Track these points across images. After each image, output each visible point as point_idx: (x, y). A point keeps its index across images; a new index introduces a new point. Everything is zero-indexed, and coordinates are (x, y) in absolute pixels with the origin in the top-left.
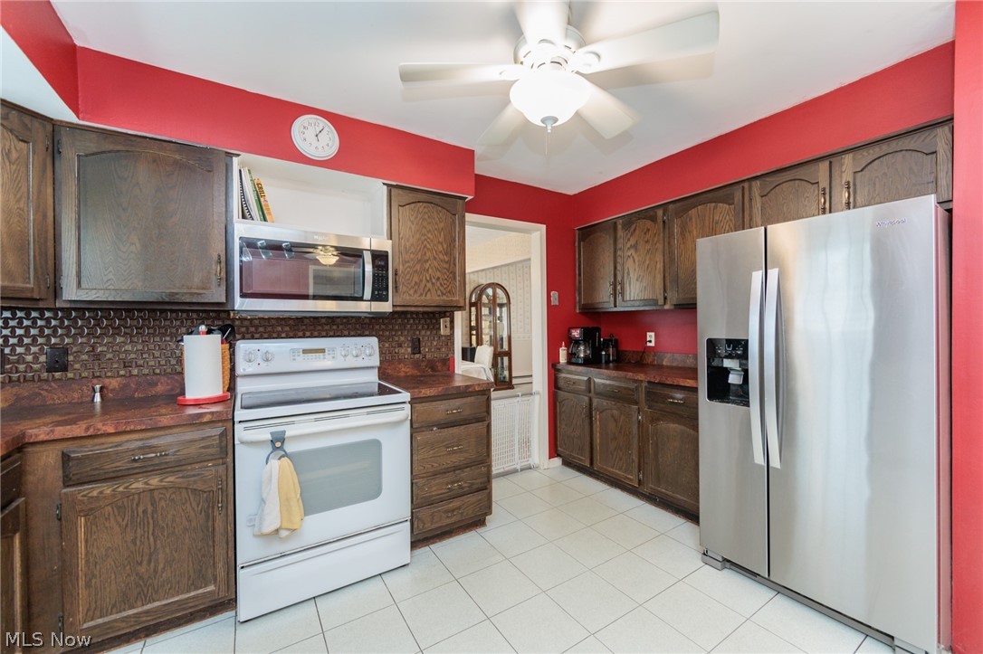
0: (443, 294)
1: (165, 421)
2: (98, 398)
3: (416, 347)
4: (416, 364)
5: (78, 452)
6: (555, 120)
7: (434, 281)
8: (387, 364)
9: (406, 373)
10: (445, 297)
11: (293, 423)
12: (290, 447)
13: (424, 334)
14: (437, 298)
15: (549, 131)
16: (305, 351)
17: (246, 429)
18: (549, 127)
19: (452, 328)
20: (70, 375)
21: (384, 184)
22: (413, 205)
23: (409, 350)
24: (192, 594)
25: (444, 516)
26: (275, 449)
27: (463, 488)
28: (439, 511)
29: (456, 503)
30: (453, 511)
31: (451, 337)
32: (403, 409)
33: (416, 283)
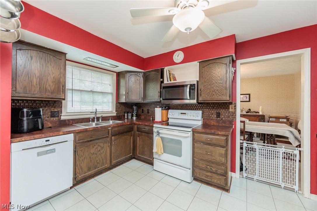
0: (219, 96)
1: (146, 124)
2: (151, 119)
3: (218, 115)
4: (218, 122)
5: (140, 126)
6: (191, 29)
7: (216, 91)
8: (207, 120)
9: (214, 124)
10: (220, 97)
11: (162, 130)
12: (161, 135)
13: (222, 111)
14: (217, 97)
16: (181, 113)
17: (155, 129)
18: (188, 32)
19: (235, 109)
20: (144, 114)
21: (198, 62)
22: (208, 66)
23: (215, 116)
24: (149, 159)
25: (204, 175)
26: (158, 134)
27: (213, 170)
28: (202, 173)
29: (209, 174)
30: (208, 176)
31: (234, 113)
33: (208, 93)
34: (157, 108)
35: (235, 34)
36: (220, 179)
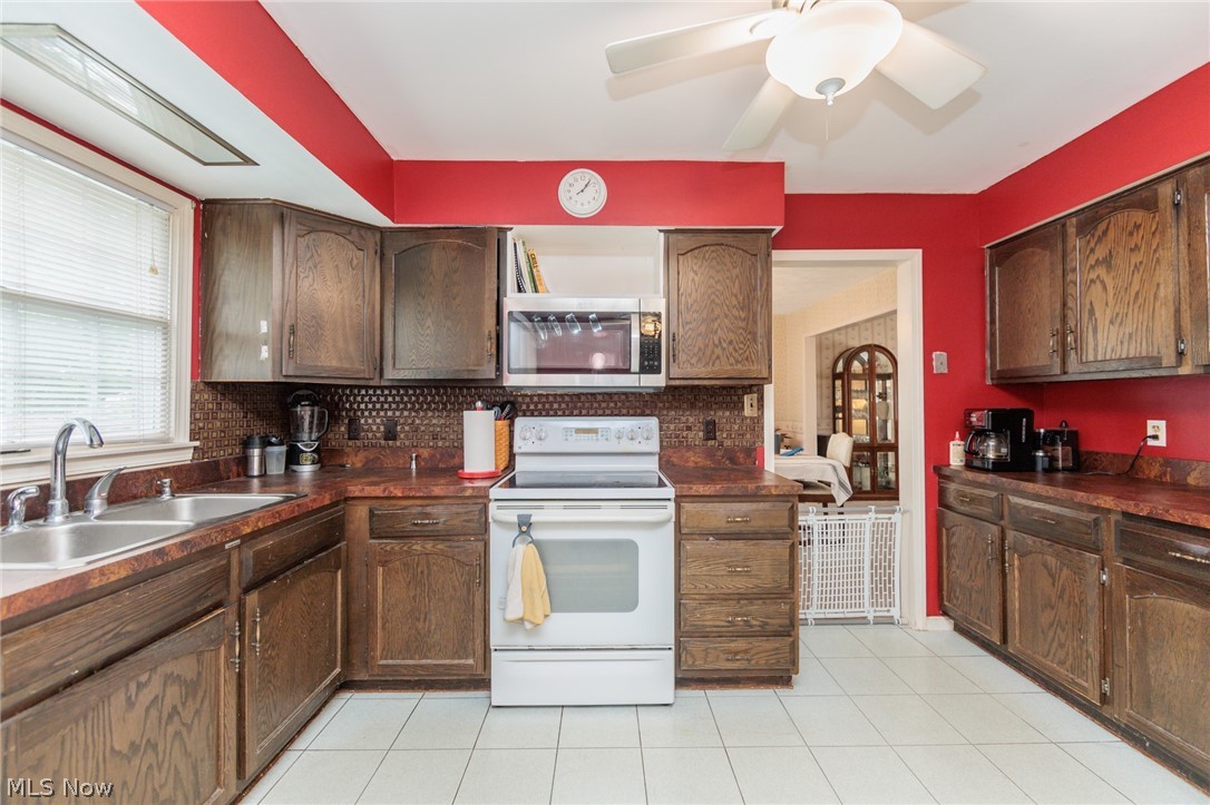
0: (737, 362)
1: (437, 491)
2: (414, 466)
3: (711, 430)
4: (710, 454)
6: (841, 83)
7: (725, 345)
8: (671, 450)
9: (696, 463)
10: (740, 366)
11: (541, 508)
12: (537, 534)
13: (722, 416)
14: (729, 368)
15: (830, 103)
16: (579, 431)
17: (499, 508)
18: (830, 97)
19: (761, 406)
20: (398, 444)
21: (660, 231)
22: (697, 251)
23: (701, 434)
24: (456, 662)
25: (723, 656)
26: (522, 533)
27: (751, 626)
28: (715, 648)
29: (740, 644)
30: (736, 653)
31: (758, 422)
32: (665, 507)
33: (700, 349)
34: (475, 409)
35: (783, 163)
36: (777, 649)
